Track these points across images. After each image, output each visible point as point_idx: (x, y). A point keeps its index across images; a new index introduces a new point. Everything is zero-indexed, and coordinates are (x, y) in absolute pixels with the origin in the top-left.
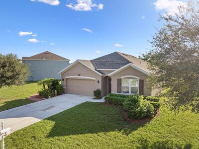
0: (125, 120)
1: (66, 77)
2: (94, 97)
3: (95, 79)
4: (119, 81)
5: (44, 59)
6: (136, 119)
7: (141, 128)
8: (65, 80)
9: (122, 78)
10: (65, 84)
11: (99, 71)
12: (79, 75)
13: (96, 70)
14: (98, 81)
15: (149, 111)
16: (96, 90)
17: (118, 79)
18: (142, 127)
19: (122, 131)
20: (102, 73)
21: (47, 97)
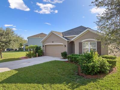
0: (78, 74)
1: (45, 45)
2: (62, 58)
3: (63, 44)
4: (81, 44)
5: (40, 37)
6: (89, 74)
7: (92, 83)
8: (44, 46)
9: (82, 41)
10: (44, 49)
11: (66, 38)
12: (53, 42)
13: (63, 37)
14: (65, 46)
15: (102, 66)
16: (63, 52)
17: (79, 43)
18: (94, 82)
19: (70, 84)
20: (68, 39)
21: (30, 57)
